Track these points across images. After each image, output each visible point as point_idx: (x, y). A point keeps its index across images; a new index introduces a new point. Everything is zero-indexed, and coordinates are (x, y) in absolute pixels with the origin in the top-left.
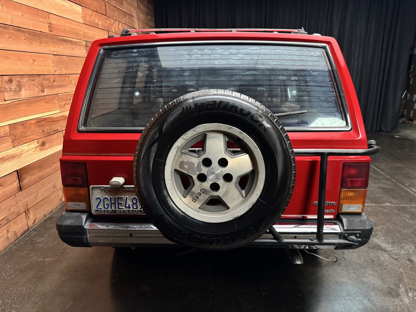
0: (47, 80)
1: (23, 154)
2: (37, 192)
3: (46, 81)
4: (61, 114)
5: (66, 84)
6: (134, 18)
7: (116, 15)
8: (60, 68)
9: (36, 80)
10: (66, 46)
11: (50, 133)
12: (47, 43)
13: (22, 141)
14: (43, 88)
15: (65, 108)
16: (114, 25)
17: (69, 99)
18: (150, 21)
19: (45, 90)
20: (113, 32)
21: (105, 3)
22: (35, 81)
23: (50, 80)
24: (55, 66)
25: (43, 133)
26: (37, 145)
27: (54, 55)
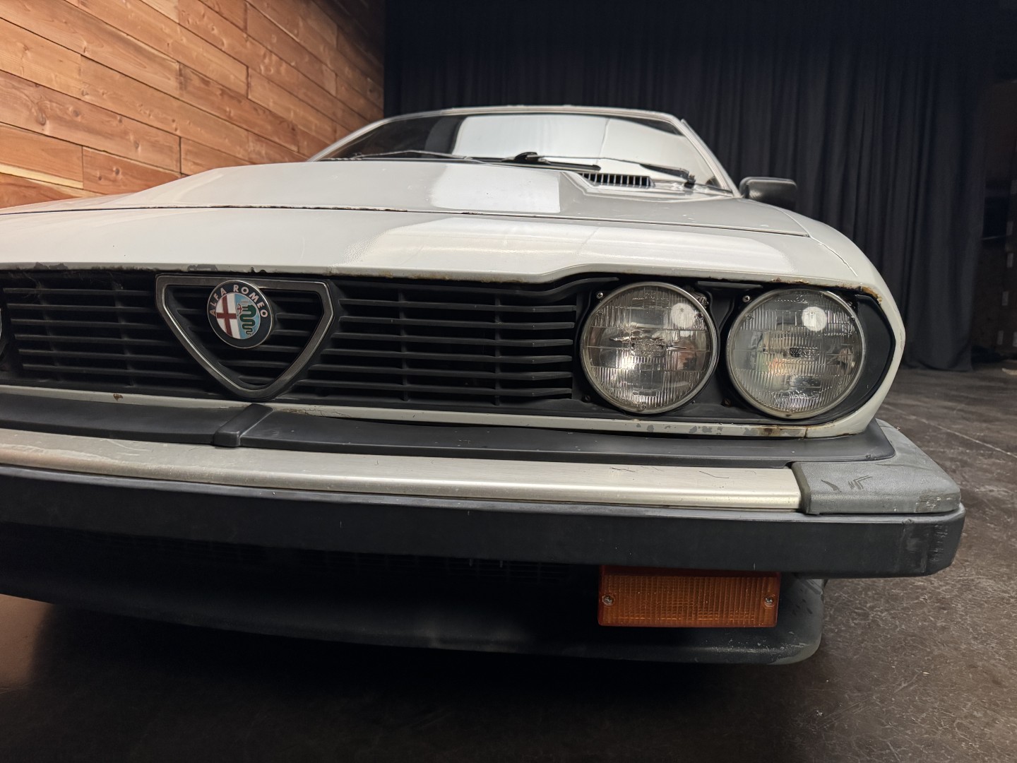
0: (57, 103)
3: (54, 105)
5: (110, 132)
6: (324, 67)
7: (275, 40)
8: (98, 92)
9: (26, 92)
10: (121, 50)
12: (69, 25)
14: (44, 116)
15: (99, 184)
16: (267, 61)
17: (114, 169)
18: (371, 91)
19: (48, 122)
20: (263, 72)
21: (246, 5)
22: (22, 92)
23: (66, 107)
24: (84, 82)
27: (84, 59)
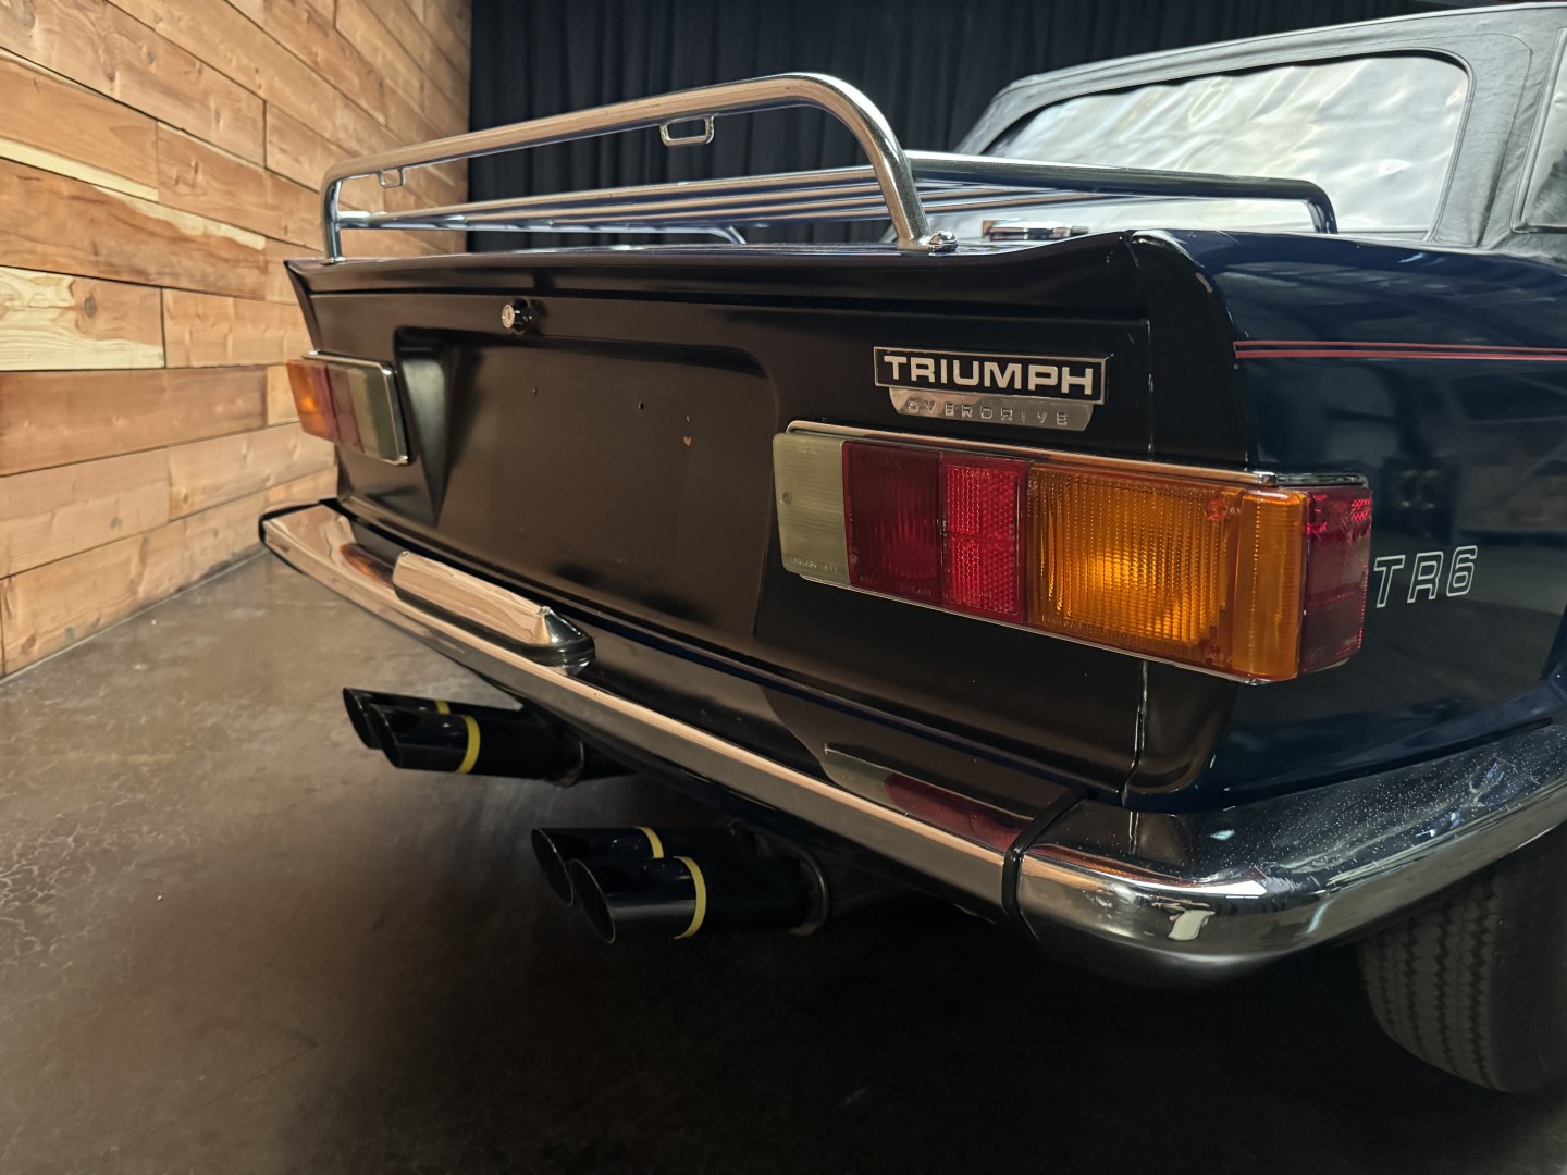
0: (127, 37)
1: (16, 311)
2: (50, 515)
3: (125, 40)
4: (161, 213)
5: (188, 94)
8: (173, 15)
9: (91, 15)
11: (117, 273)
13: (16, 252)
14: (112, 62)
15: (177, 193)
17: (193, 164)
19: (118, 75)
23: (140, 43)
25: (93, 258)
26: (71, 302)
